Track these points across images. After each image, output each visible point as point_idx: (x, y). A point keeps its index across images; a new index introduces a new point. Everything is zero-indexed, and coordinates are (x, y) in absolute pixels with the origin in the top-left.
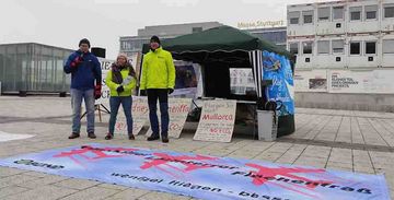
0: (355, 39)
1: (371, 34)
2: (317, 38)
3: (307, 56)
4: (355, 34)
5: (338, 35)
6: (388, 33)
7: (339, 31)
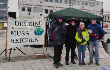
0: (47, 8)
1: (51, 7)
2: (33, 6)
3: (29, 12)
4: (46, 6)
5: (41, 6)
6: (56, 7)
7: (41, 4)
